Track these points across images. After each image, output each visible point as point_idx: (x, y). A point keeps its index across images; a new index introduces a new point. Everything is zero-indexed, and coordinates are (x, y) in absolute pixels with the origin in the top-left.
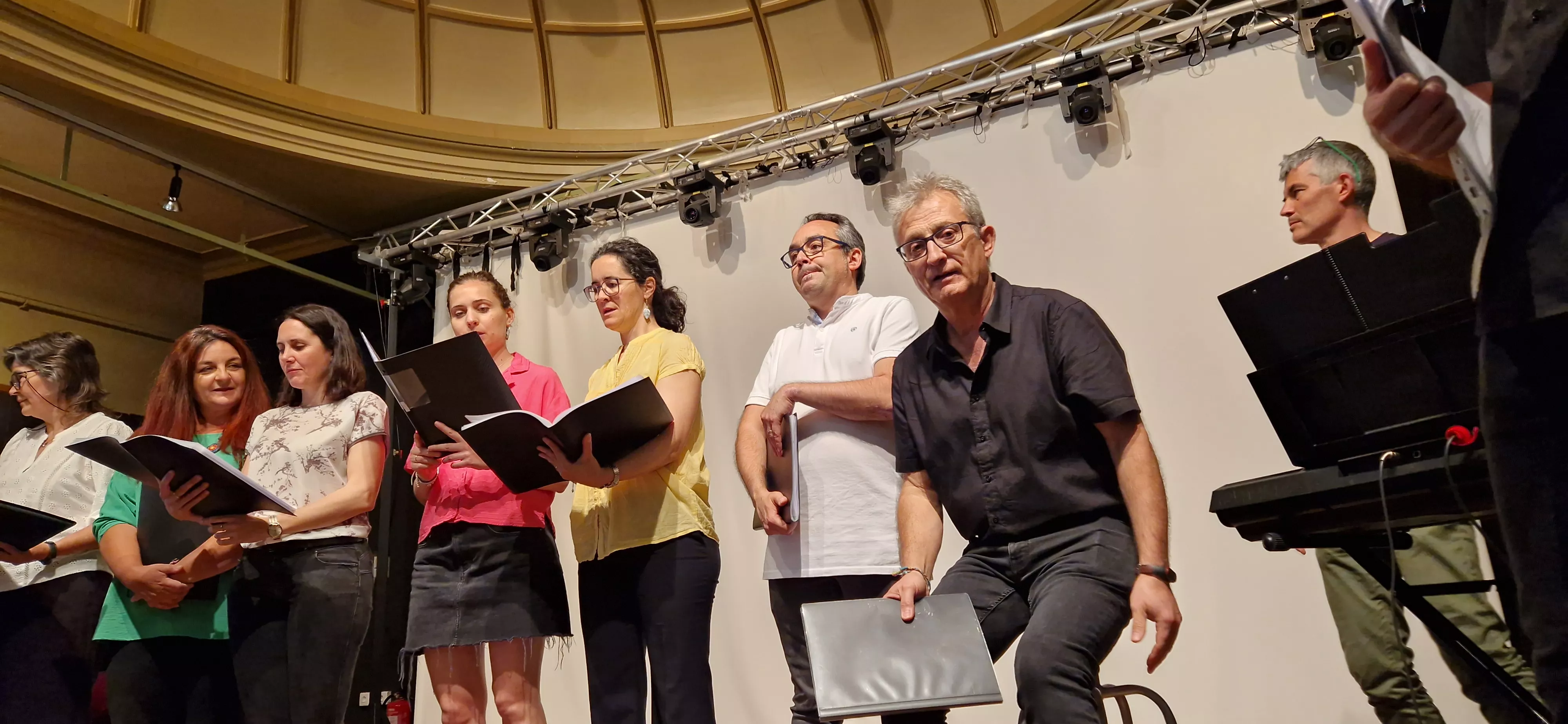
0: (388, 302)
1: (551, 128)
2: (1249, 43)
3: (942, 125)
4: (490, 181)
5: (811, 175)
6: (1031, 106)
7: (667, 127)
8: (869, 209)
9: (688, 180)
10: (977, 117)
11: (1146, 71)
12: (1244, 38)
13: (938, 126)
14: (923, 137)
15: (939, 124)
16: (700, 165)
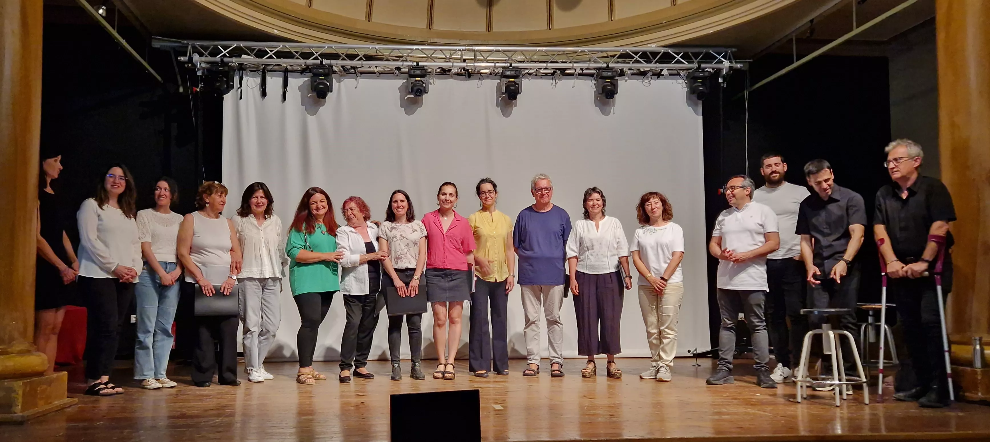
0: (198, 89)
1: (310, 7)
2: (665, 78)
3: (536, 75)
4: (276, 32)
5: (469, 80)
6: (577, 78)
7: (369, 21)
8: (497, 106)
9: (417, 72)
10: (553, 76)
11: (627, 78)
12: (663, 75)
13: (534, 75)
14: (528, 79)
15: (535, 74)
16: (420, 64)
